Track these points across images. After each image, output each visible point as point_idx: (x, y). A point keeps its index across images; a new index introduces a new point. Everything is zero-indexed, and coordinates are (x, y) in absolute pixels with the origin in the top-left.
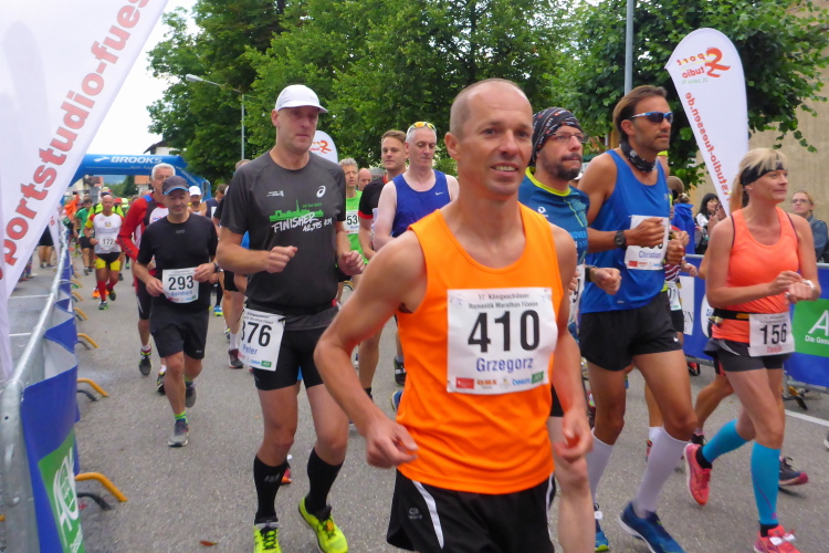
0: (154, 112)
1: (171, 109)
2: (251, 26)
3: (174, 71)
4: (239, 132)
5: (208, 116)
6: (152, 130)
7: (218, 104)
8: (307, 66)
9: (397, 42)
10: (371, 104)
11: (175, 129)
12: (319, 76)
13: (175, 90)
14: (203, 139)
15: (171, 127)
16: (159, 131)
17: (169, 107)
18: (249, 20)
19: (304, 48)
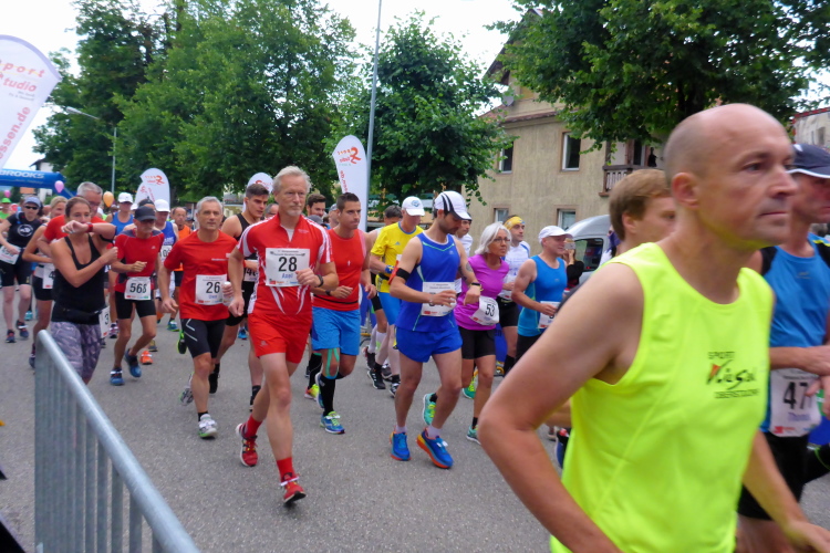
0: (39, 135)
1: (54, 134)
2: (122, 75)
3: (57, 102)
4: (111, 158)
5: (85, 143)
6: (36, 150)
7: (93, 134)
8: (163, 113)
9: (225, 104)
10: (205, 149)
11: (56, 151)
12: (173, 121)
13: (58, 117)
14: (80, 161)
15: (52, 148)
16: (42, 151)
17: (52, 132)
18: (120, 70)
19: (162, 98)
